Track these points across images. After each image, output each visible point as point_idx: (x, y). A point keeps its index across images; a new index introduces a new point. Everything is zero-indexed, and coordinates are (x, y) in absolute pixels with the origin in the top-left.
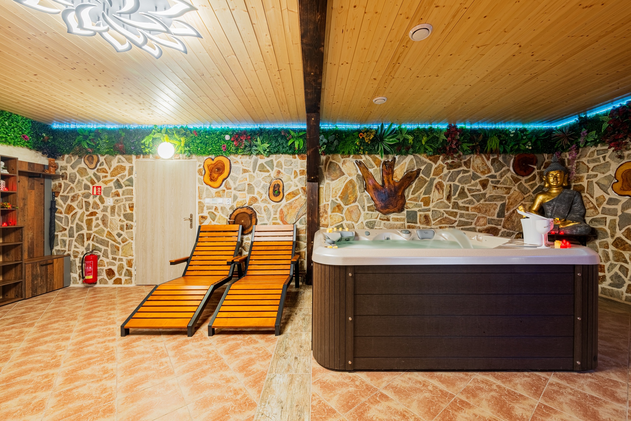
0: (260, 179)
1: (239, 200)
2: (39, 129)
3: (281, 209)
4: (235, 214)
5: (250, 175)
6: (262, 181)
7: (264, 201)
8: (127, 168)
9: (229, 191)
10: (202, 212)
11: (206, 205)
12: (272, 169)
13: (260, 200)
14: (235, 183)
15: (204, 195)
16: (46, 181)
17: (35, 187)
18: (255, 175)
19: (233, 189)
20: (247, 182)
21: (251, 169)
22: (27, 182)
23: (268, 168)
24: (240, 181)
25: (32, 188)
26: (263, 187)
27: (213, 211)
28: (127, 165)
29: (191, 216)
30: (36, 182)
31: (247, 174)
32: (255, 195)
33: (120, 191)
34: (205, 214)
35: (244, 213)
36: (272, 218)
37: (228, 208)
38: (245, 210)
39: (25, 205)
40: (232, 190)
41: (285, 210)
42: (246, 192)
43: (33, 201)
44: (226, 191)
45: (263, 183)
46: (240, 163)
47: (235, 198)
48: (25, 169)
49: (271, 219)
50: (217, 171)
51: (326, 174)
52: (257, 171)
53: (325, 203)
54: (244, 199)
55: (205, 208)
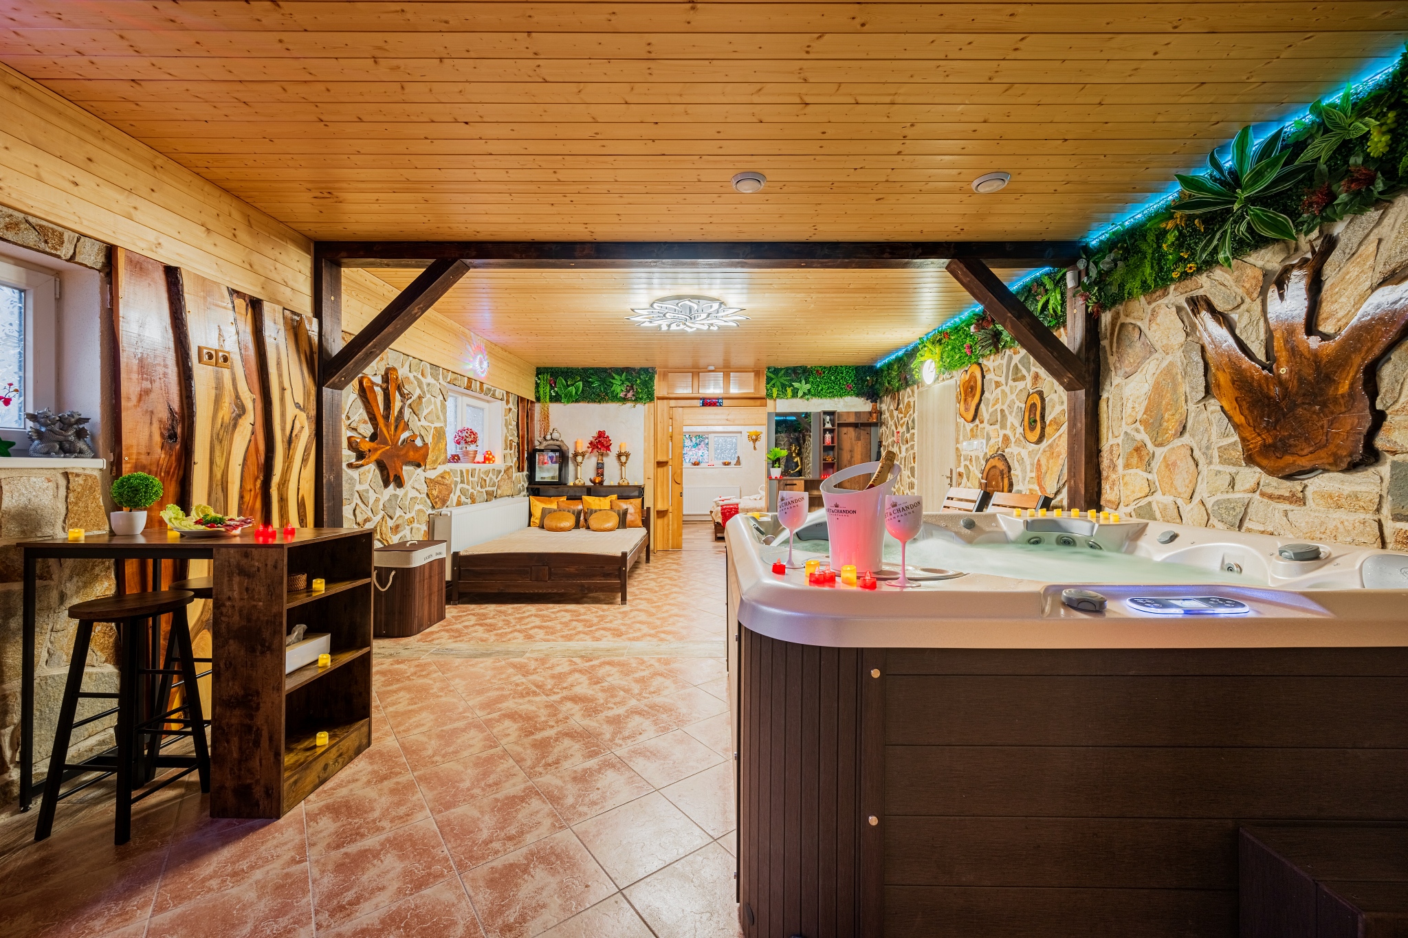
0: (1014, 397)
1: (992, 441)
2: (865, 373)
3: (1039, 460)
4: (987, 470)
5: (1003, 391)
6: (1016, 401)
7: (1017, 442)
8: (912, 404)
9: (982, 425)
10: (959, 466)
11: (963, 453)
12: (1029, 371)
13: (1013, 440)
14: (987, 410)
15: (961, 438)
16: (873, 429)
17: (862, 438)
18: (1007, 389)
19: (986, 421)
20: (999, 407)
21: (1002, 380)
22: (853, 433)
23: (1024, 372)
24: (993, 405)
25: (858, 439)
26: (1017, 413)
28: (911, 400)
30: (862, 432)
31: (999, 391)
32: (1008, 432)
33: (908, 435)
34: (962, 469)
35: (994, 467)
36: (1027, 479)
37: (981, 458)
38: (996, 462)
39: (852, 457)
40: (985, 425)
41: (1043, 462)
42: (998, 426)
43: (859, 453)
44: (980, 426)
45: (1018, 403)
46: (992, 370)
47: (989, 439)
48: (852, 420)
49: (1026, 482)
50: (971, 392)
51: (1112, 360)
52: (1010, 382)
53: (1112, 441)
54: (997, 439)
55: (962, 458)
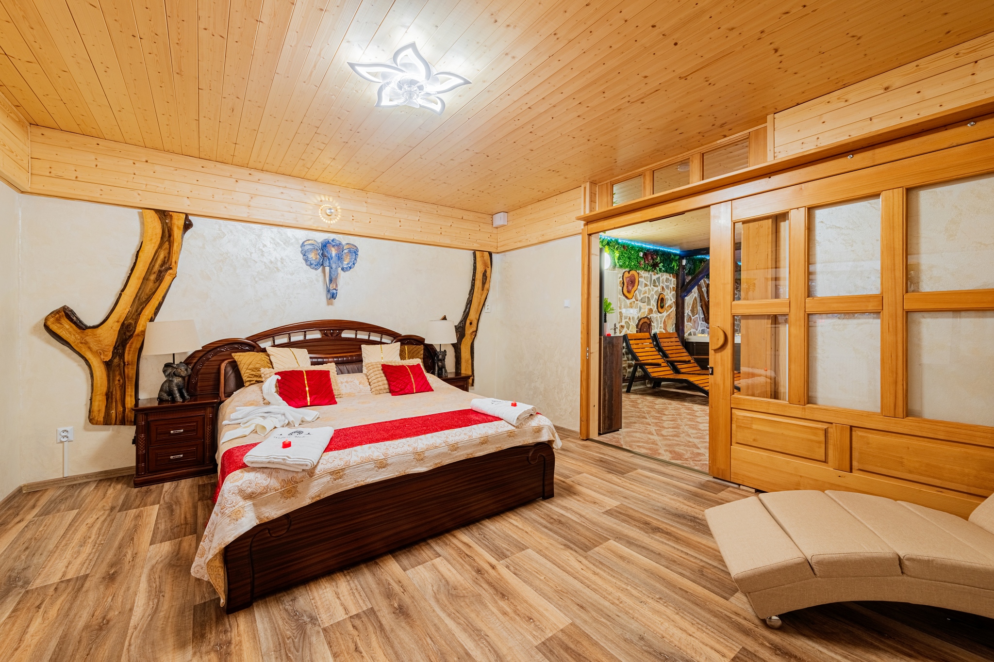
1: (642, 311)
3: (664, 320)
4: (640, 323)
5: (649, 289)
6: (654, 294)
7: (655, 312)
9: (637, 302)
10: (621, 322)
12: (659, 285)
13: (653, 311)
14: (640, 295)
15: (623, 307)
19: (639, 300)
20: (647, 295)
21: (648, 283)
23: (657, 284)
24: (644, 294)
26: (655, 300)
27: (627, 320)
29: (615, 325)
31: (647, 288)
32: (651, 307)
34: (623, 324)
35: (646, 322)
36: (659, 327)
37: (636, 318)
38: (646, 320)
40: (639, 302)
41: (666, 320)
42: (646, 304)
44: (636, 302)
45: (655, 296)
46: (644, 278)
47: (640, 309)
50: (631, 284)
52: (652, 285)
54: (645, 311)
55: (623, 318)
